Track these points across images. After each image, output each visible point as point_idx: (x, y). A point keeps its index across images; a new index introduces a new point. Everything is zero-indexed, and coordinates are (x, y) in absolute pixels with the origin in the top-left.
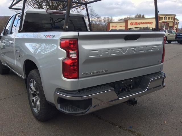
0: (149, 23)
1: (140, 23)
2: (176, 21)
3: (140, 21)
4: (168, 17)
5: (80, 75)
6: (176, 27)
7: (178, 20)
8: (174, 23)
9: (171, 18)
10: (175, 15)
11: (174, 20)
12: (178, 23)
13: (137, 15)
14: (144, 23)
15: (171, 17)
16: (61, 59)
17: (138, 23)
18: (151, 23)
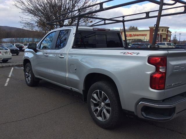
0: (143, 35)
1: (135, 35)
2: (169, 33)
3: (135, 33)
4: (161, 29)
5: (166, 87)
6: (169, 39)
7: (171, 32)
8: (167, 35)
9: (164, 31)
10: (168, 28)
11: (167, 32)
12: (171, 35)
13: (131, 27)
14: (138, 35)
15: (164, 29)
16: (149, 73)
17: (132, 34)
18: (146, 35)
